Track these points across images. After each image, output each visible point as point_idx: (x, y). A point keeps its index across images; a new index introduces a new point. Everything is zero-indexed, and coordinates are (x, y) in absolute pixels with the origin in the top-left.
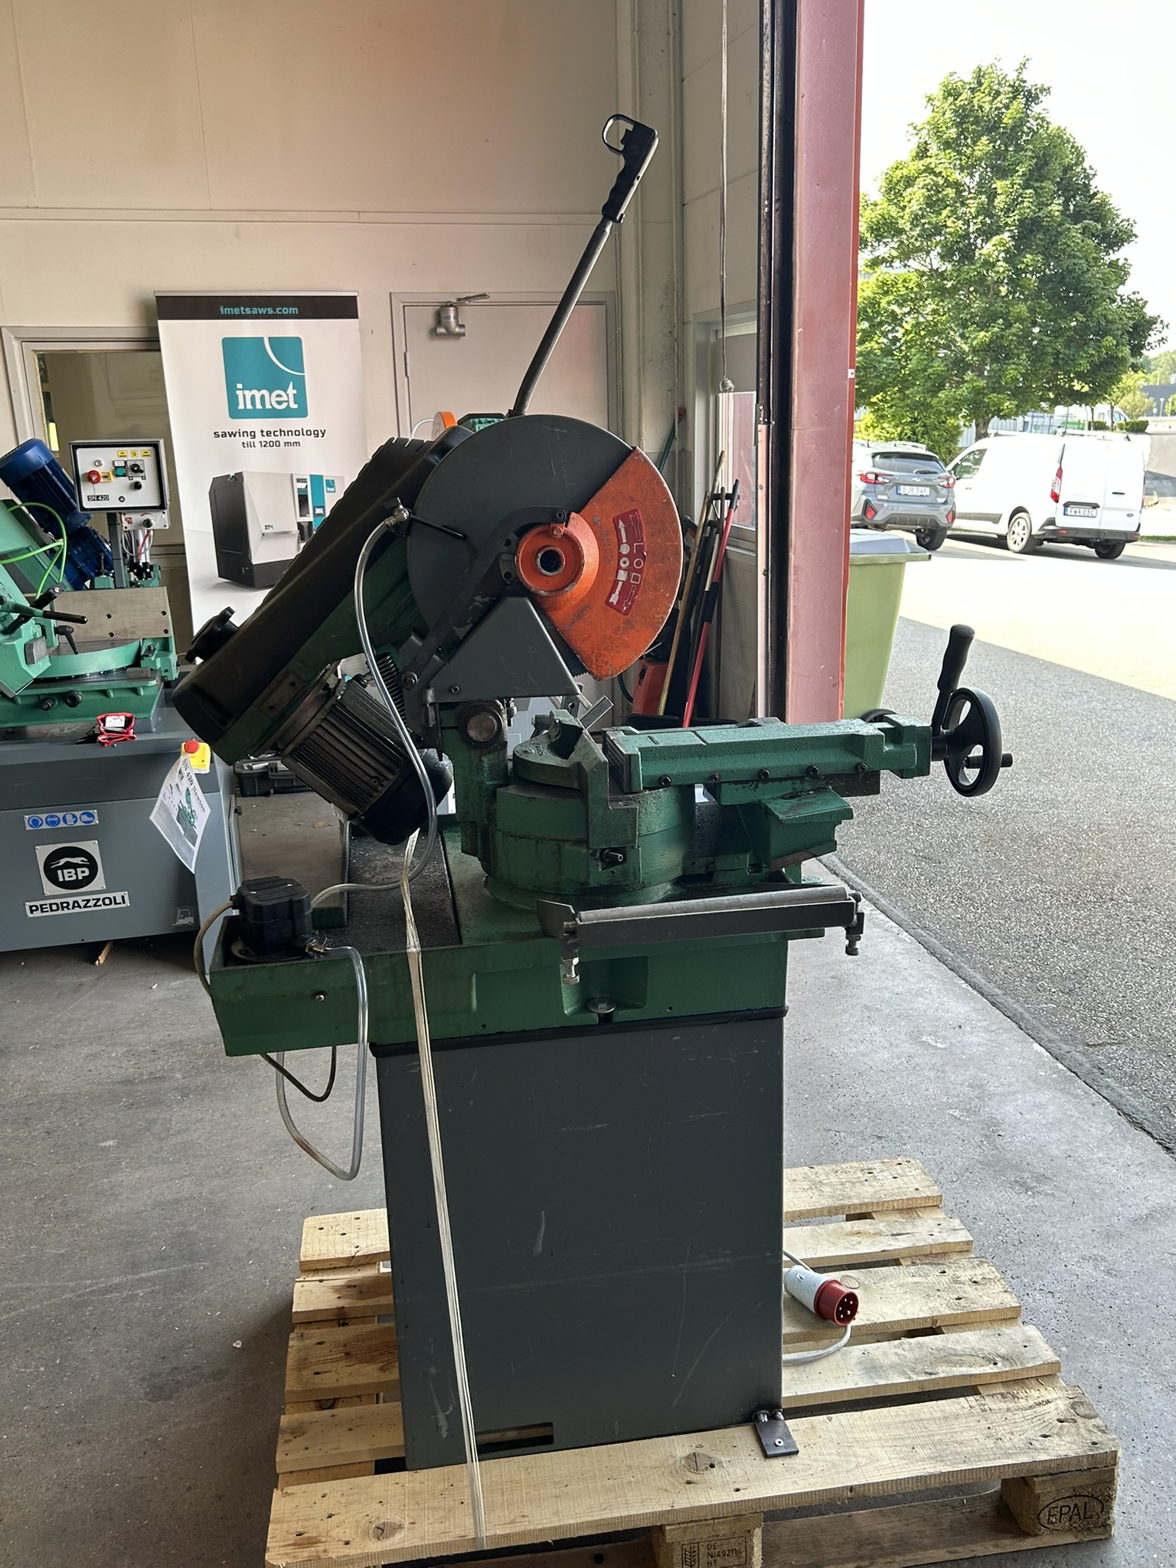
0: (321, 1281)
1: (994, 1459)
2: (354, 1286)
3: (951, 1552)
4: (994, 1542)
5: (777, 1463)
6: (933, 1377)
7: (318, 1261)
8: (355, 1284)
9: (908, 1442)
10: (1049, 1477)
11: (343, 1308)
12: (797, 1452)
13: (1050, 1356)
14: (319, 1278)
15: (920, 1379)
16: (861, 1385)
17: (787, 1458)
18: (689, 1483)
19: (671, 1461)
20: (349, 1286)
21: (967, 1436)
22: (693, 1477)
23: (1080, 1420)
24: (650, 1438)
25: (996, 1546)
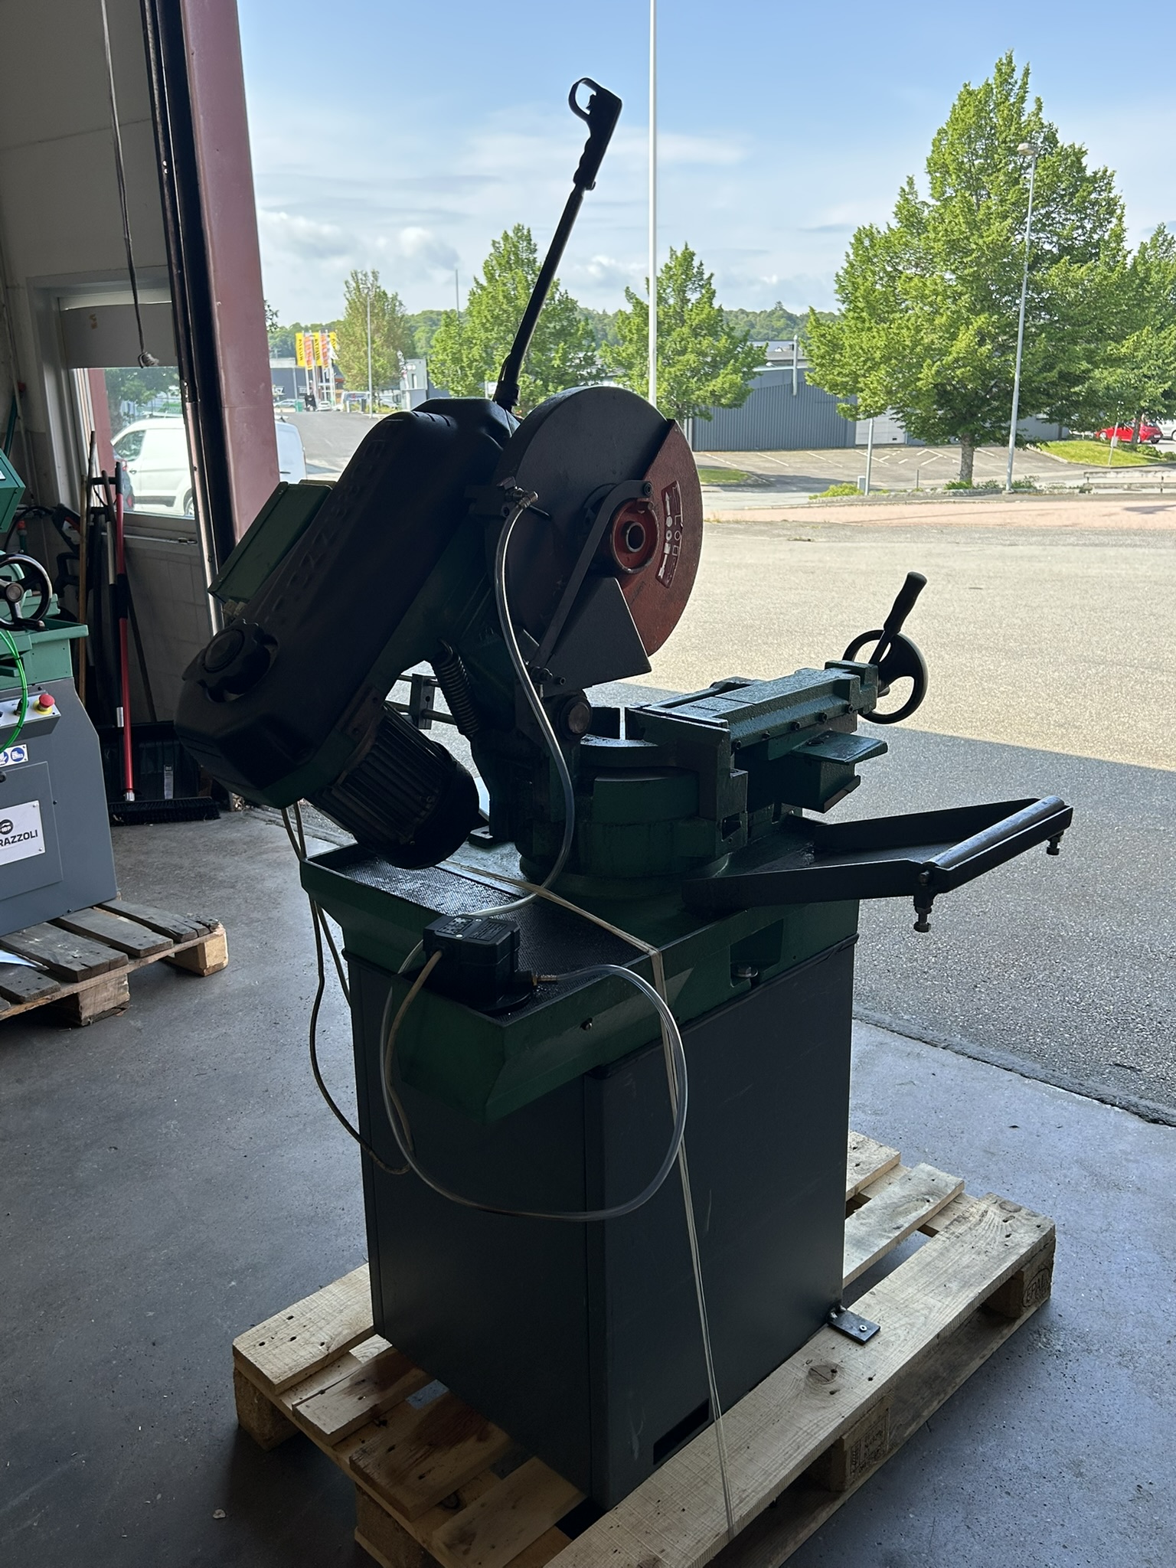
0: (322, 1392)
1: (998, 1267)
2: (363, 1381)
3: (981, 1358)
4: (1000, 1336)
5: (873, 1344)
6: (902, 1229)
7: (294, 1376)
8: (362, 1378)
9: (937, 1283)
10: (1029, 1265)
11: (376, 1405)
12: (879, 1330)
13: (952, 1180)
14: (316, 1391)
15: (896, 1235)
16: (865, 1259)
17: (876, 1337)
18: (832, 1393)
19: (802, 1385)
20: (358, 1383)
21: (966, 1260)
22: (832, 1387)
23: (1015, 1215)
24: (768, 1375)
25: (1002, 1338)
